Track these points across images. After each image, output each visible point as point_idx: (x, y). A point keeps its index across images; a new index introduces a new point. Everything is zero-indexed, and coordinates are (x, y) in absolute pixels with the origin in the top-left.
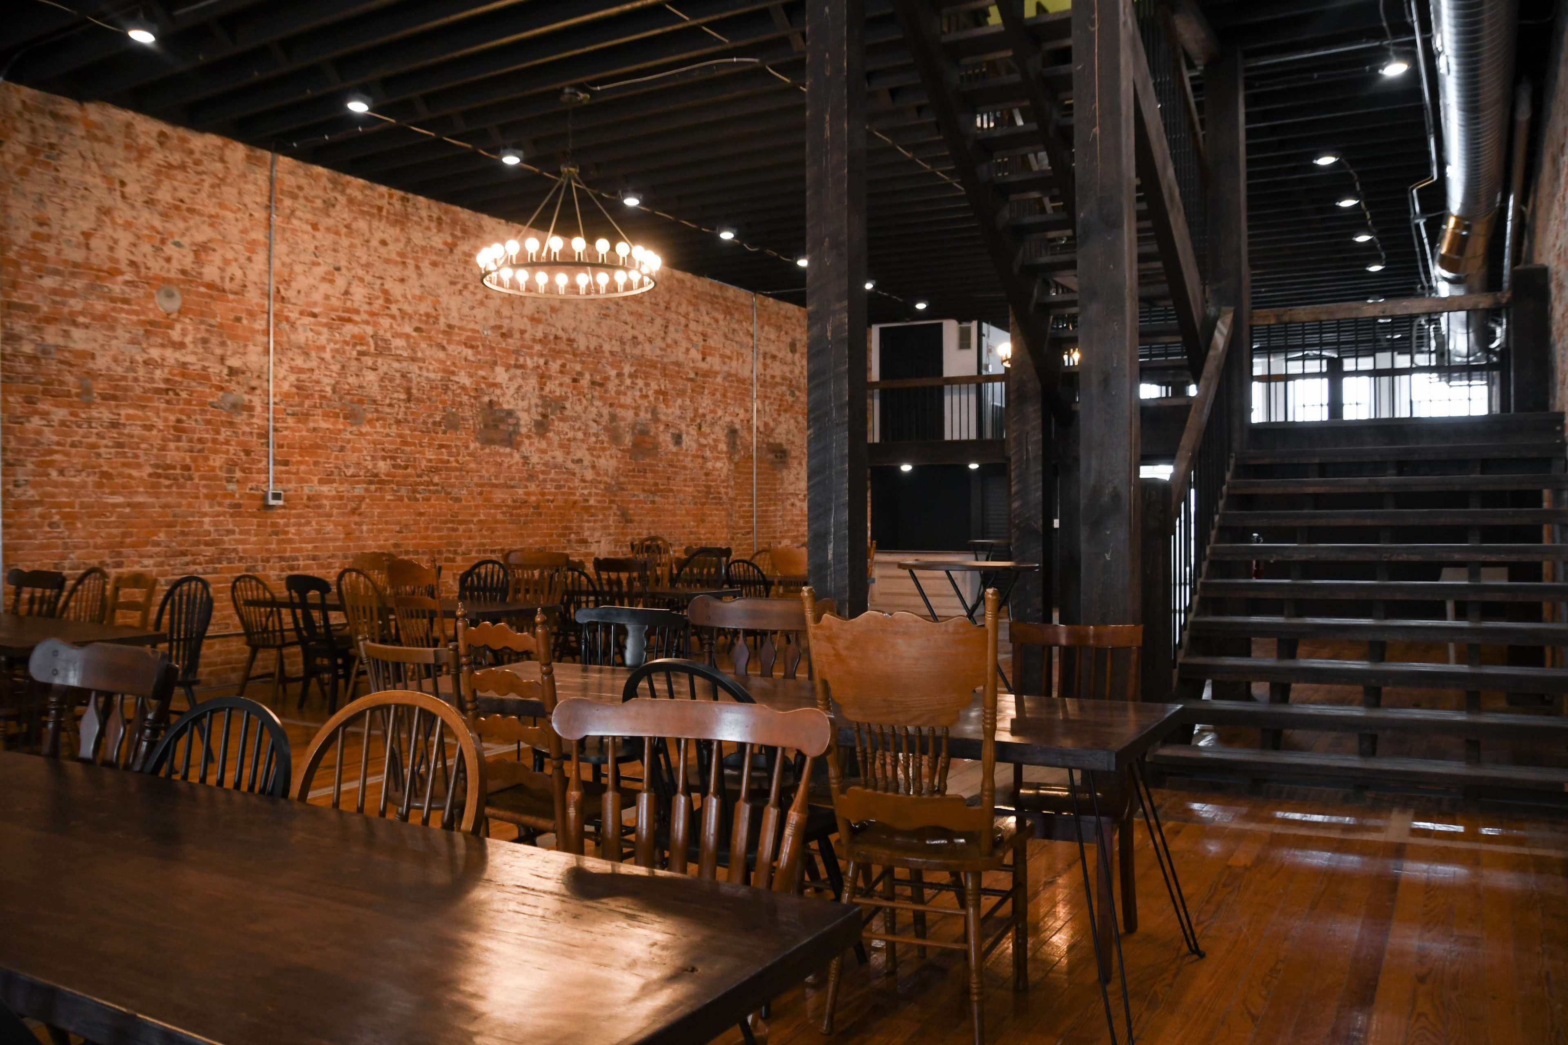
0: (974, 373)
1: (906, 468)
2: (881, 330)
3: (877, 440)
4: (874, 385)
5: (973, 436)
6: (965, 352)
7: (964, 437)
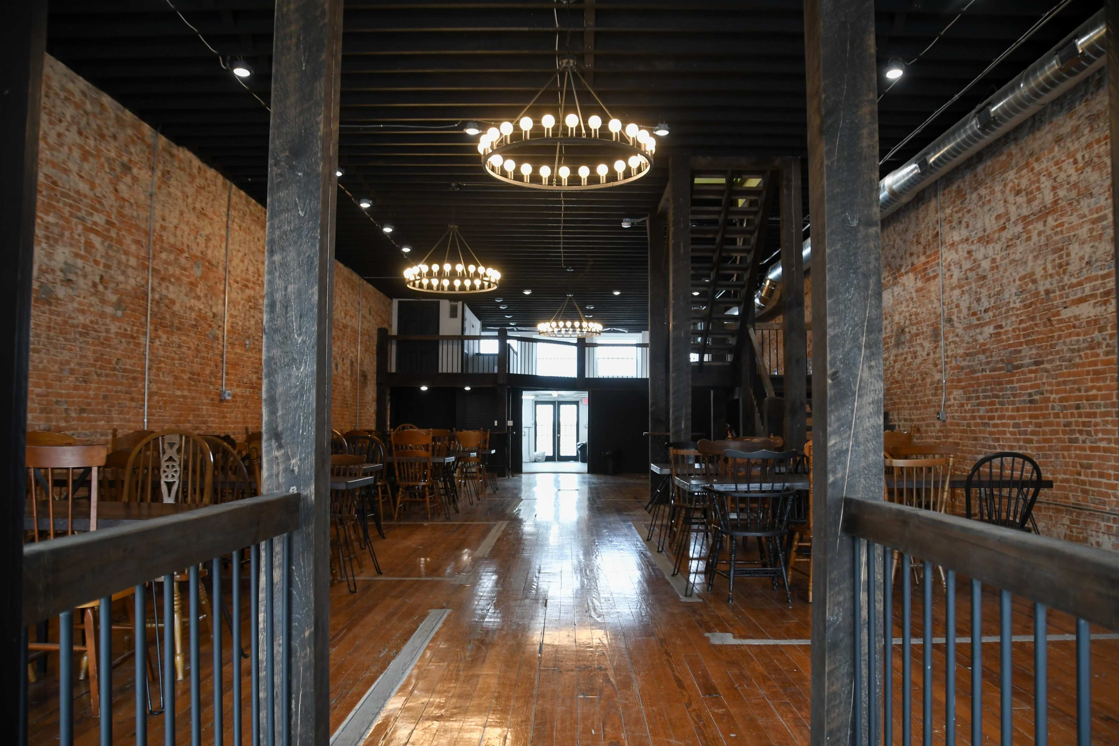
0: (460, 334)
1: (424, 388)
2: (399, 302)
3: (394, 370)
4: (394, 337)
5: (460, 371)
6: (454, 320)
7: (455, 371)
